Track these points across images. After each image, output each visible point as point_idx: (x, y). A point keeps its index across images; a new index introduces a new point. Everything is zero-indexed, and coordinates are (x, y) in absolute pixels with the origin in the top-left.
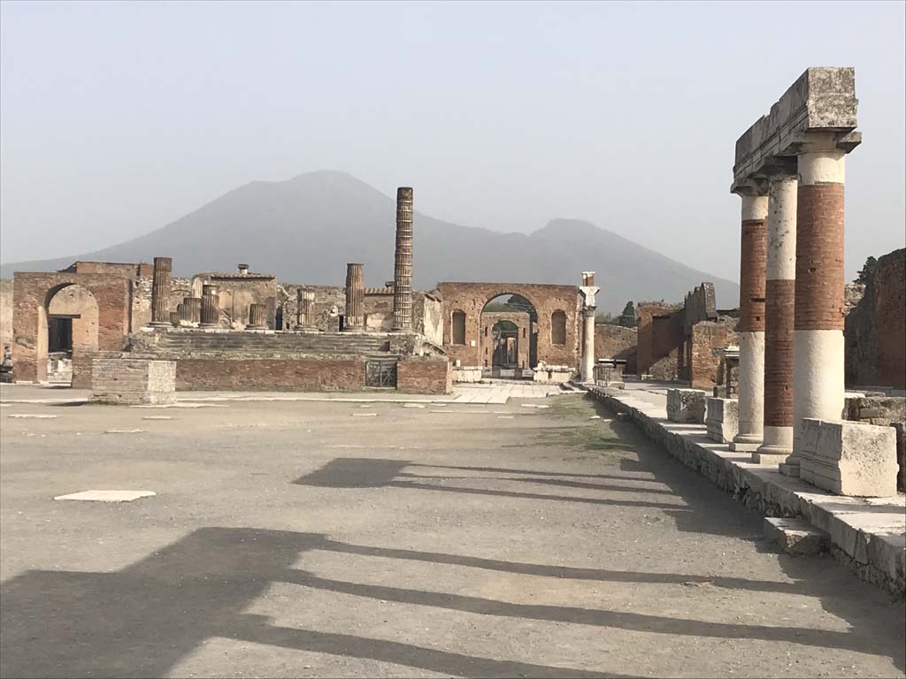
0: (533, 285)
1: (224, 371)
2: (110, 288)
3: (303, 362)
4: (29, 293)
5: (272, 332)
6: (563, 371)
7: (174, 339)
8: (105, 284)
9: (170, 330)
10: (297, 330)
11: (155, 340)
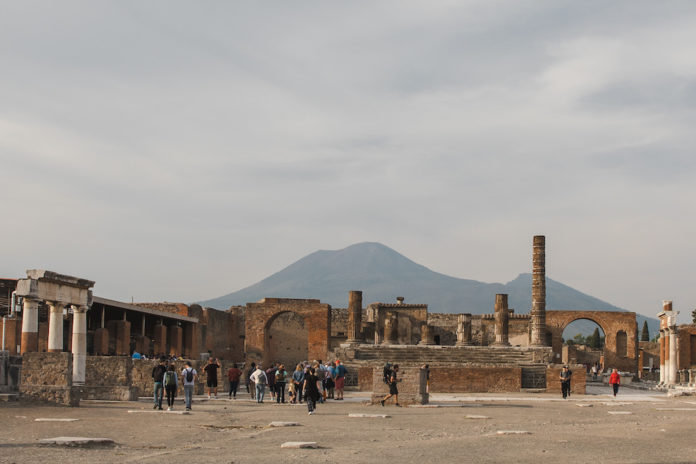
0: (602, 312)
3: (473, 370)
4: (258, 319)
5: (440, 347)
6: (626, 376)
9: (362, 346)
10: (458, 345)
11: (353, 353)
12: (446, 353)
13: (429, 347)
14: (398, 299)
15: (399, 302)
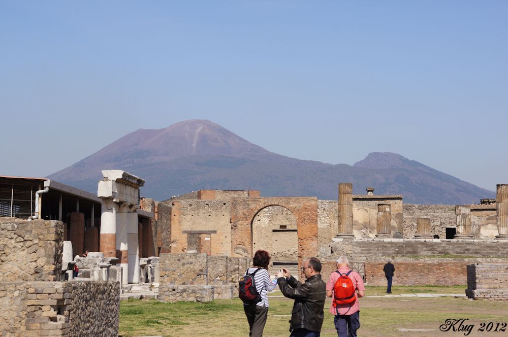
2: (306, 208)
5: (439, 241)
7: (363, 247)
8: (302, 205)
12: (448, 247)
15: (371, 193)
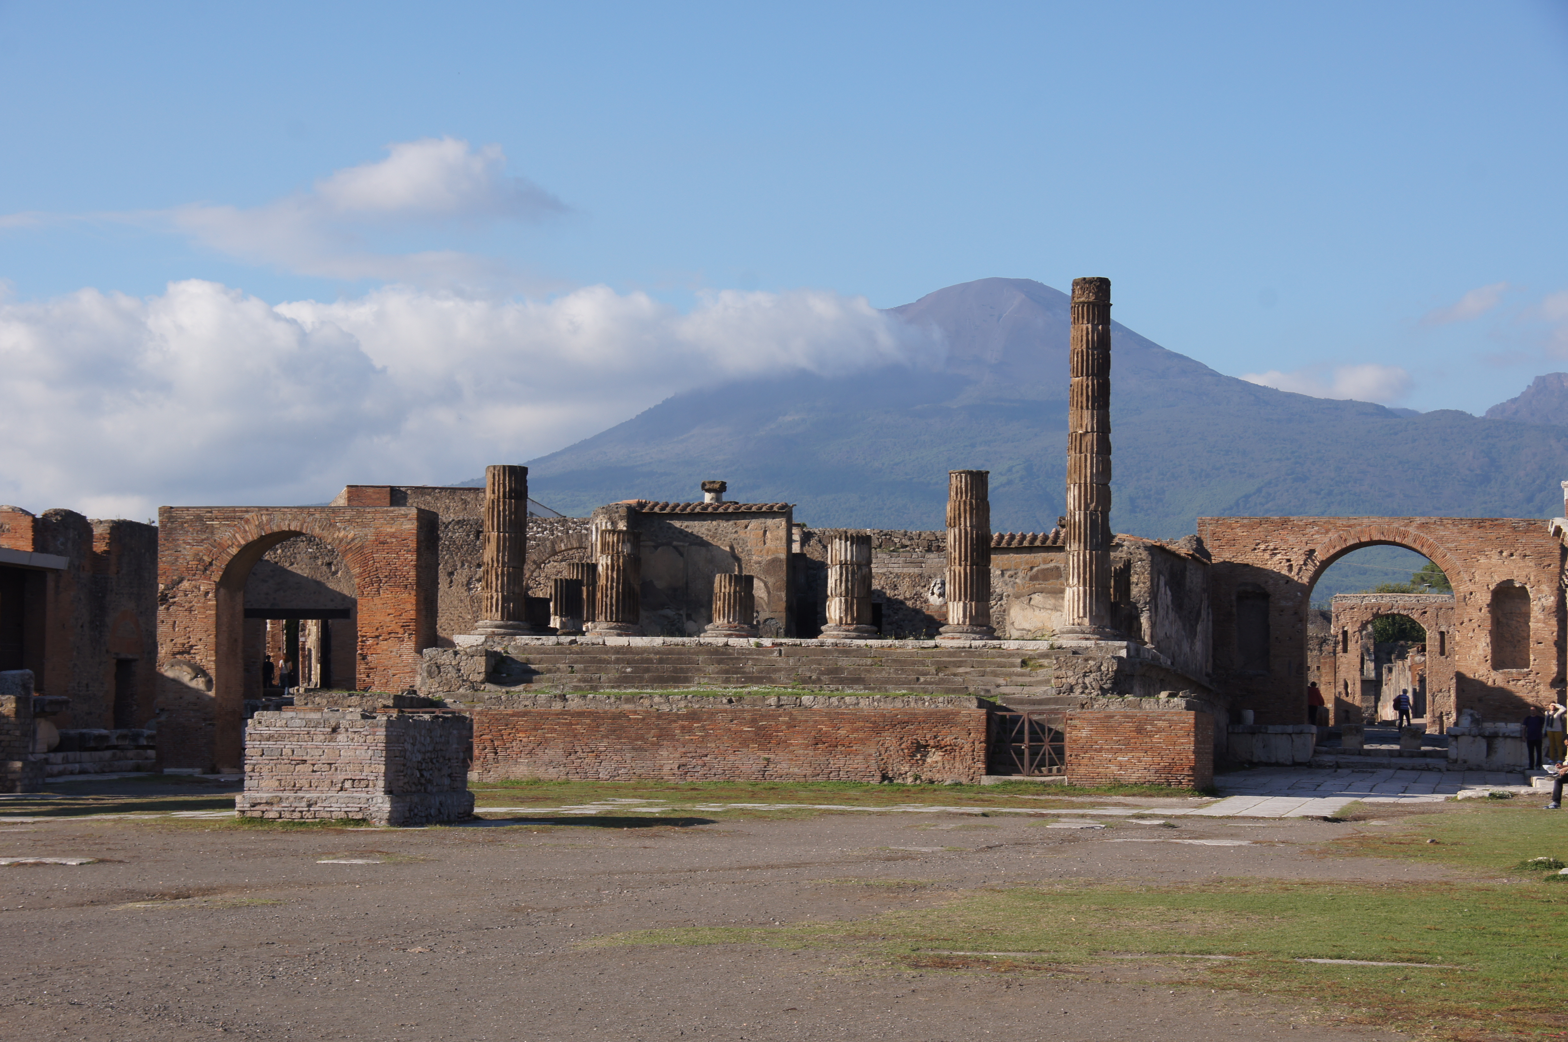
1: (642, 738)
4: (197, 558)
7: (535, 661)
8: (371, 533)
9: (524, 640)
10: (830, 635)
11: (480, 664)
12: (781, 663)
13: (733, 641)
14: (705, 488)
15: (708, 498)
